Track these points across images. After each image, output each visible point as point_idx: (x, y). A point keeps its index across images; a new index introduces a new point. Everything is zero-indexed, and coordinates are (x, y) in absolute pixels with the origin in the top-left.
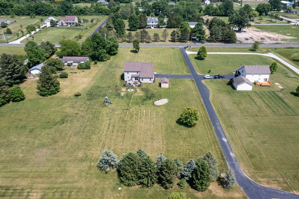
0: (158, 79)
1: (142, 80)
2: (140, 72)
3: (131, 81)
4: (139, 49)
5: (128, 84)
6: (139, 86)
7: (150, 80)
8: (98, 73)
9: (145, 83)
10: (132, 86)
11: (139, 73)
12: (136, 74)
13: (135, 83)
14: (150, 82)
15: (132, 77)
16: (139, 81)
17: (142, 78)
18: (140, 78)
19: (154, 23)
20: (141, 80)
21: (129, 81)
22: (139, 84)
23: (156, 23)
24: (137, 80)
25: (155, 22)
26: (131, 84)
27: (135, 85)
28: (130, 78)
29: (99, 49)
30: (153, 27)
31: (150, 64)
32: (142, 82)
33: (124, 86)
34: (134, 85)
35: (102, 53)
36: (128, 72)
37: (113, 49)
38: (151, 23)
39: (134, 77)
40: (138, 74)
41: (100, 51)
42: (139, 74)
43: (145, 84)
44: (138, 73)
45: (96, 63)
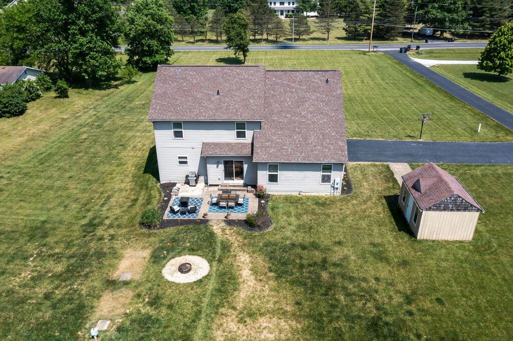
0: (363, 170)
1: (273, 179)
2: (258, 124)
3: (201, 184)
4: (248, 50)
5: (172, 211)
6: (249, 223)
7: (326, 179)
8: (45, 135)
9: (289, 200)
10: (204, 221)
11: (249, 134)
12: (228, 136)
13: (226, 201)
14: (324, 191)
15: (205, 161)
16: (252, 184)
17: (274, 167)
18: (255, 167)
19: (286, 5)
20: (262, 177)
21: (187, 182)
22: (253, 205)
23: (291, 4)
24: (239, 174)
25: (289, 3)
26: (194, 211)
27: (222, 215)
28: (193, 166)
29: (74, 35)
30: (282, 14)
31: (318, 79)
32: (271, 189)
33: (142, 224)
34: (216, 219)
35: (90, 49)
36: (178, 128)
37: (149, 46)
38: (278, 5)
39: (216, 160)
40: (241, 140)
41: (83, 40)
42: (248, 139)
43: (293, 210)
44: (241, 135)
45: (63, 94)
